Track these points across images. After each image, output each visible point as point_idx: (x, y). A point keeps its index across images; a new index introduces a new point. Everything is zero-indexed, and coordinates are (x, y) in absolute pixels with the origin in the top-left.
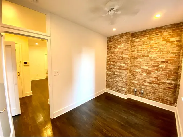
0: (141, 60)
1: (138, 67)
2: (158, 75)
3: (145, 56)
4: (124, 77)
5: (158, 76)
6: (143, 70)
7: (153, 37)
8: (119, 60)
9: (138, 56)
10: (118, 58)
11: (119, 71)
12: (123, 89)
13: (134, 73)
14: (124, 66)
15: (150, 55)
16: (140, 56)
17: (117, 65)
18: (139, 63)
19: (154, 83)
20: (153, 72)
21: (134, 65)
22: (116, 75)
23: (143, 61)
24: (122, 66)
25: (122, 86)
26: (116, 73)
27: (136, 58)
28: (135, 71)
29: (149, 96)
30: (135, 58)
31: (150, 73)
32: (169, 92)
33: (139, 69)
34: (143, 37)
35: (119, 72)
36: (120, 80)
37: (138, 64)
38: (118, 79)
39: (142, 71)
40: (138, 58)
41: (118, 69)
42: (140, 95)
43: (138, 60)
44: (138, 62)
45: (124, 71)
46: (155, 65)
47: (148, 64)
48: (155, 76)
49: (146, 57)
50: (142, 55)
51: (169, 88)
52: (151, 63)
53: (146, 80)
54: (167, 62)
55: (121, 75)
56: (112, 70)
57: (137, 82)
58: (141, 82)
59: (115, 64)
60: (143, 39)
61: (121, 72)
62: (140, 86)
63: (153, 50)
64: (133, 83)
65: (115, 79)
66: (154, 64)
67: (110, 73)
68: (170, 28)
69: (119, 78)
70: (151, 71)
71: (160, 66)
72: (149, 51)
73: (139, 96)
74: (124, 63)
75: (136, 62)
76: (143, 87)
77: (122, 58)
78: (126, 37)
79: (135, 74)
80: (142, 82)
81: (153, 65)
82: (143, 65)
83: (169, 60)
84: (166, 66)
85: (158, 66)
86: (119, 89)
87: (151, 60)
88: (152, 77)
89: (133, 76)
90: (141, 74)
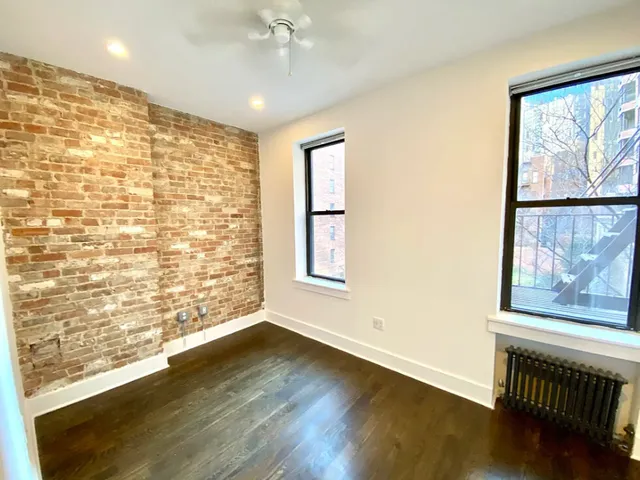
0: (185, 210)
1: (178, 234)
2: (230, 249)
3: (193, 198)
4: (148, 283)
5: (229, 252)
6: (194, 242)
7: (208, 146)
8: (104, 206)
9: (175, 196)
10: (98, 197)
11: (113, 260)
12: (148, 335)
13: (168, 260)
14: (138, 236)
15: (208, 198)
16: (182, 197)
17: (101, 230)
18: (181, 221)
19: (225, 272)
20: (220, 244)
21: (166, 229)
22: (97, 285)
23: (192, 215)
24: (128, 237)
25: (143, 325)
26: (95, 278)
27: (169, 203)
28: (170, 250)
29: (220, 313)
30: (164, 203)
31: (214, 249)
32: (251, 284)
33: (182, 240)
34: (182, 134)
35: (114, 268)
36: (125, 304)
37: (178, 224)
38: (114, 300)
39: (192, 246)
40: (175, 204)
41: (110, 253)
42: (196, 327)
43: (175, 209)
44: (178, 217)
45: (140, 257)
46: (221, 224)
47: (204, 222)
48: (225, 254)
49: (197, 202)
50: (186, 194)
51: (250, 274)
52: (214, 220)
53: (206, 273)
54: (242, 216)
55: (129, 280)
56: (60, 265)
57: (182, 288)
58: (194, 282)
59: (81, 231)
60: (182, 142)
61: (126, 266)
62: (193, 297)
63: (213, 181)
64: (171, 295)
65: (92, 312)
66: (218, 221)
67: (51, 283)
68: (238, 135)
69: (123, 297)
70: (216, 242)
71: (232, 226)
72: (202, 183)
73: (194, 331)
74: (137, 222)
75: (170, 219)
76: (201, 296)
77: (125, 198)
78: (131, 109)
79: (173, 259)
80: (197, 281)
81: (217, 224)
82: (194, 228)
83: (244, 211)
84: (241, 227)
85: (227, 226)
86: (131, 346)
87: (212, 210)
88: (218, 260)
89: (167, 271)
90: (191, 257)
